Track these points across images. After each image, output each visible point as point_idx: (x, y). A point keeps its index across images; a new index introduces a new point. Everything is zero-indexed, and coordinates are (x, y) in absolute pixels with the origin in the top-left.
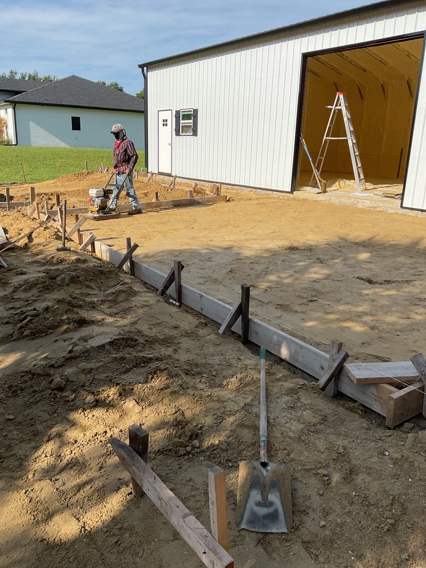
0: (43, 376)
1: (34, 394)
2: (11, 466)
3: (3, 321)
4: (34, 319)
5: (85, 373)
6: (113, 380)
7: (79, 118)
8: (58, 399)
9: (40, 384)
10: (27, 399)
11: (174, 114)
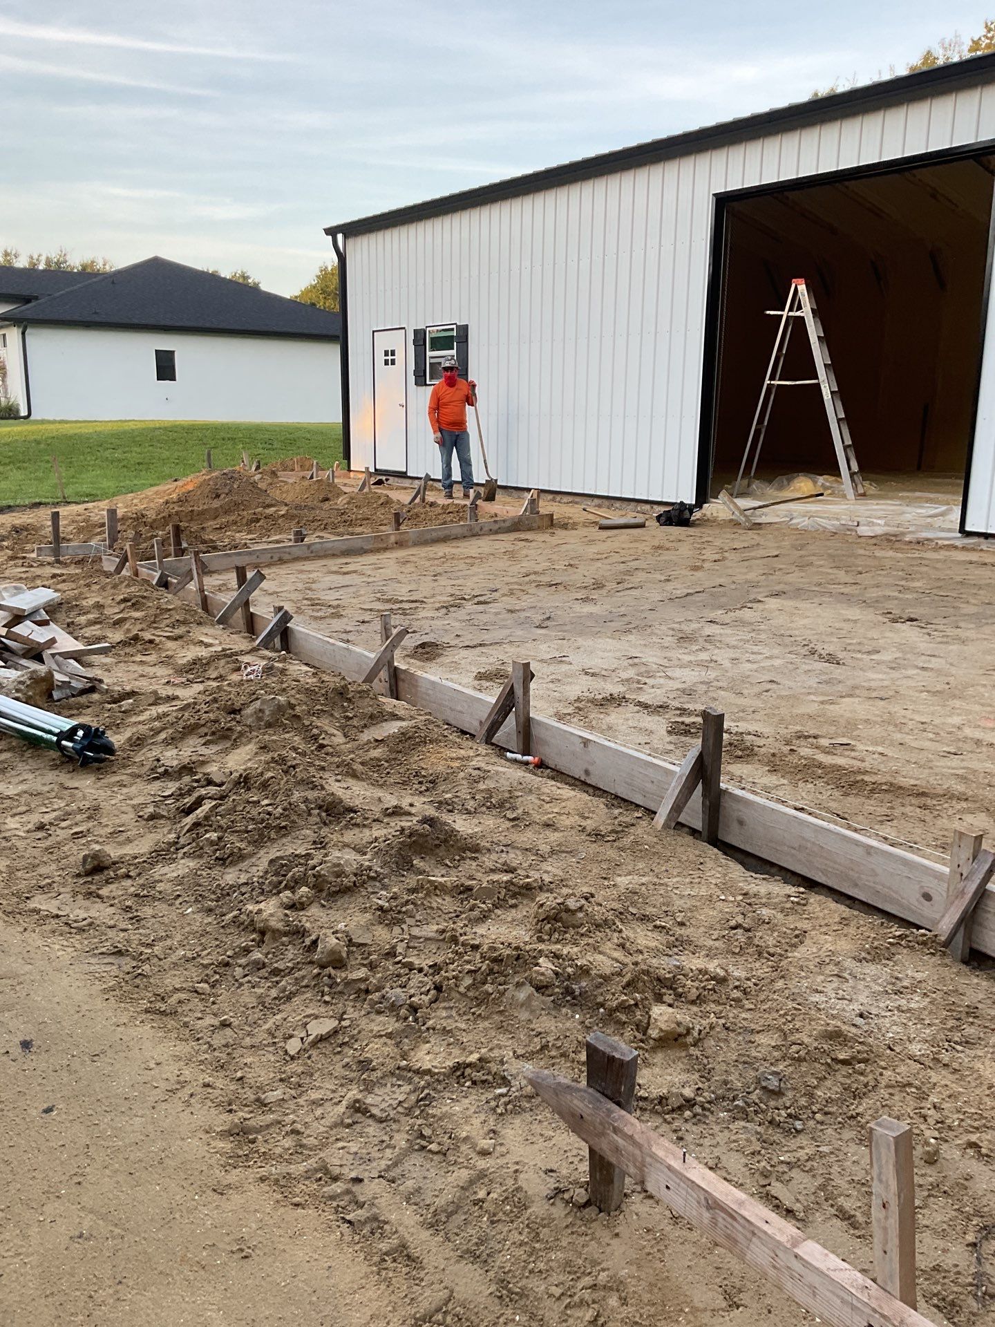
0: (286, 934)
1: (278, 979)
2: (278, 1151)
3: (141, 814)
4: (221, 805)
5: (387, 925)
6: (462, 939)
7: (173, 352)
8: (340, 988)
9: (282, 954)
10: (262, 991)
11: (411, 337)
